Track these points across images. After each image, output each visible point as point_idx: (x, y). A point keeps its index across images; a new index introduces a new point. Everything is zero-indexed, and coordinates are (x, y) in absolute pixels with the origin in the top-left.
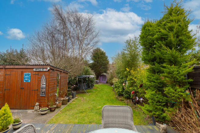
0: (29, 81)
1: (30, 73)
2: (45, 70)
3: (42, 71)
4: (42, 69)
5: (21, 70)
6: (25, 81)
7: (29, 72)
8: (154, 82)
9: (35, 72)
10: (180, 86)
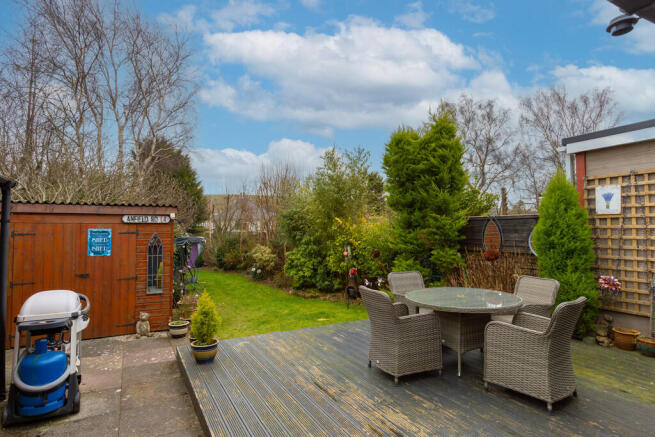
0: (109, 253)
1: (110, 230)
2: (159, 220)
3: (150, 221)
4: (150, 218)
5: (77, 220)
6: (92, 255)
7: (105, 225)
8: (411, 244)
9: (126, 227)
10: (450, 247)
